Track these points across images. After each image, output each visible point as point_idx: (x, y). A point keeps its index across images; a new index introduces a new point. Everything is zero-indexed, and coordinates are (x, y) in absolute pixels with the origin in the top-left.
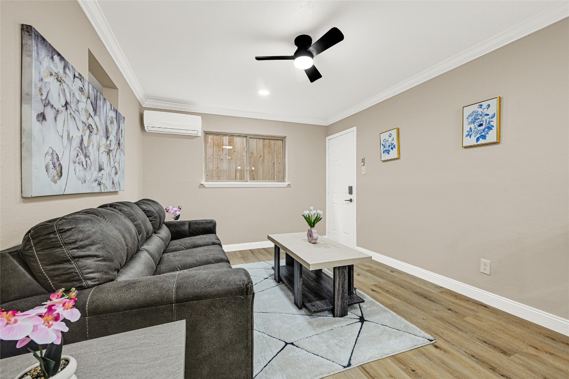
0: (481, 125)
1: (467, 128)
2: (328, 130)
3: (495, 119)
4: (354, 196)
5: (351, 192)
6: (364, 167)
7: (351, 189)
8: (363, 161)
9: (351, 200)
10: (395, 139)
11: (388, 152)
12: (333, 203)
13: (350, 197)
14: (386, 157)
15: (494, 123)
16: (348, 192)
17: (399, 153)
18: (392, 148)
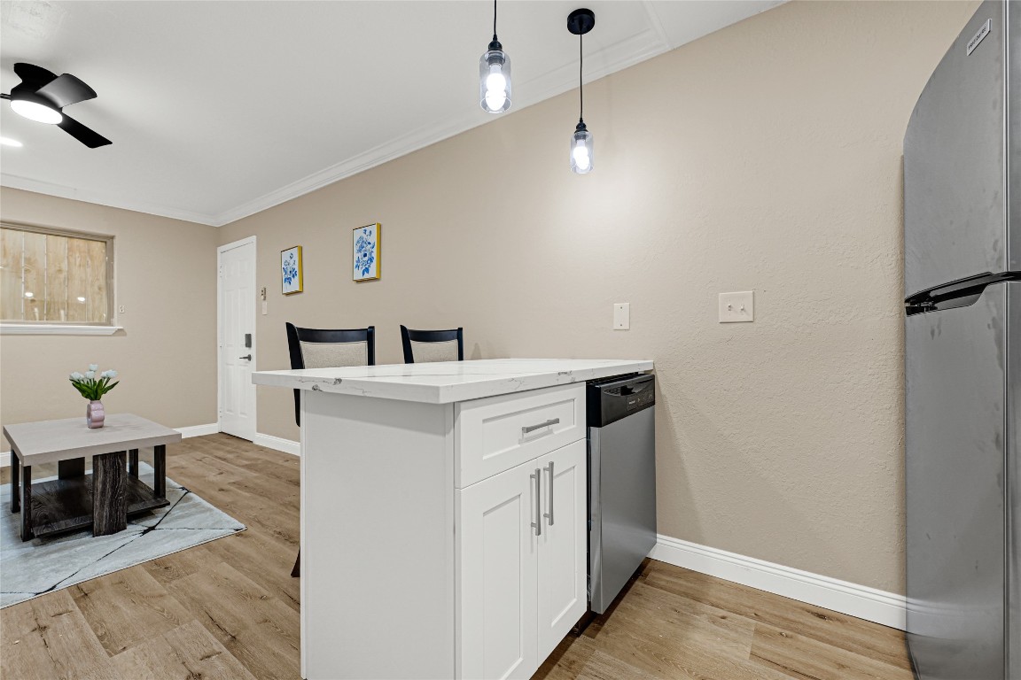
0: (365, 255)
1: (356, 259)
2: (219, 236)
3: (375, 250)
4: (252, 351)
5: (248, 344)
6: (265, 303)
7: (248, 337)
8: (264, 292)
9: (249, 358)
10: (297, 263)
11: (288, 280)
12: (227, 364)
13: (247, 352)
14: (288, 288)
15: (374, 255)
16: (244, 343)
17: (302, 284)
18: (293, 276)
